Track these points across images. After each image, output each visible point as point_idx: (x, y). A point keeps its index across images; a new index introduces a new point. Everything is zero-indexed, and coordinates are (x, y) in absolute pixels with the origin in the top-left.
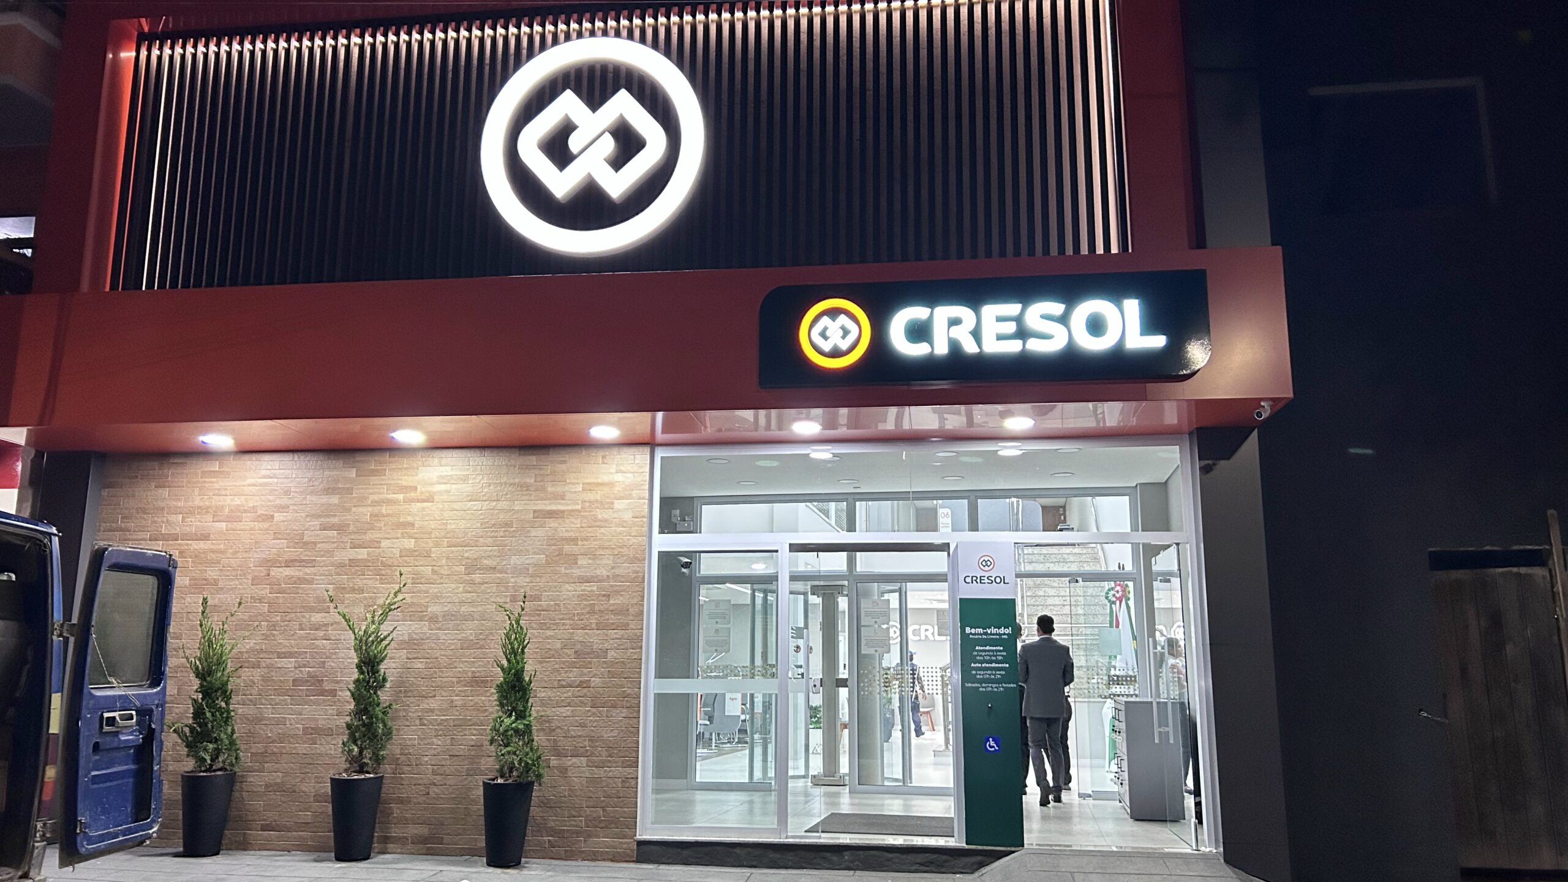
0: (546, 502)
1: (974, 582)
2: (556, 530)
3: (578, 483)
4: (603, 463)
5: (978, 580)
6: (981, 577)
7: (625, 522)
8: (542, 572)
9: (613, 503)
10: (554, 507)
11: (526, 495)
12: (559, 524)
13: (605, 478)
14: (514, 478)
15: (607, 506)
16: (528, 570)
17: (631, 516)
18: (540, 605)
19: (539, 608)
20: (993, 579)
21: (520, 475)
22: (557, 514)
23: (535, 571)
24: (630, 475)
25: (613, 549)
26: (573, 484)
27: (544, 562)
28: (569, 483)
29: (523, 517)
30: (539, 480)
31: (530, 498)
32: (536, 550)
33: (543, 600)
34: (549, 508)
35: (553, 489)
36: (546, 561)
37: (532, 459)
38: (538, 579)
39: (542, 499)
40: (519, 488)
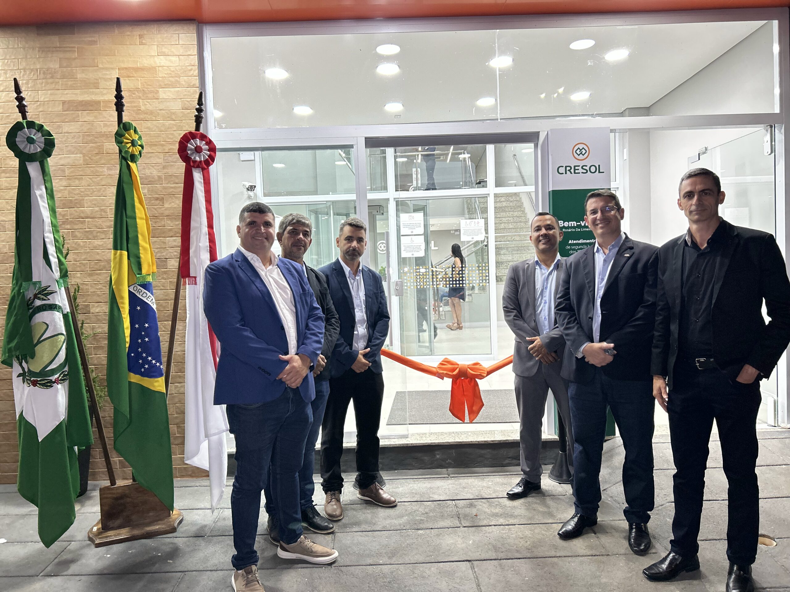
0: (78, 91)
1: (568, 172)
2: (92, 125)
3: (112, 69)
4: (141, 44)
5: (572, 171)
6: (575, 166)
7: (174, 113)
8: (81, 173)
9: (158, 91)
10: (87, 98)
11: (52, 83)
12: (96, 117)
13: (146, 62)
14: (34, 63)
15: (150, 95)
16: (64, 171)
17: (180, 106)
18: (83, 212)
19: (82, 215)
20: (587, 168)
21: (41, 60)
22: (92, 106)
23: (72, 172)
24: (174, 59)
25: (163, 145)
26: (107, 69)
27: (81, 162)
28: (103, 69)
29: (50, 109)
30: (65, 65)
31: (57, 87)
32: (69, 148)
33: (86, 205)
34: (80, 98)
35: (84, 76)
36: (84, 160)
37: (54, 40)
38: (77, 182)
39: (72, 88)
40: (42, 76)
